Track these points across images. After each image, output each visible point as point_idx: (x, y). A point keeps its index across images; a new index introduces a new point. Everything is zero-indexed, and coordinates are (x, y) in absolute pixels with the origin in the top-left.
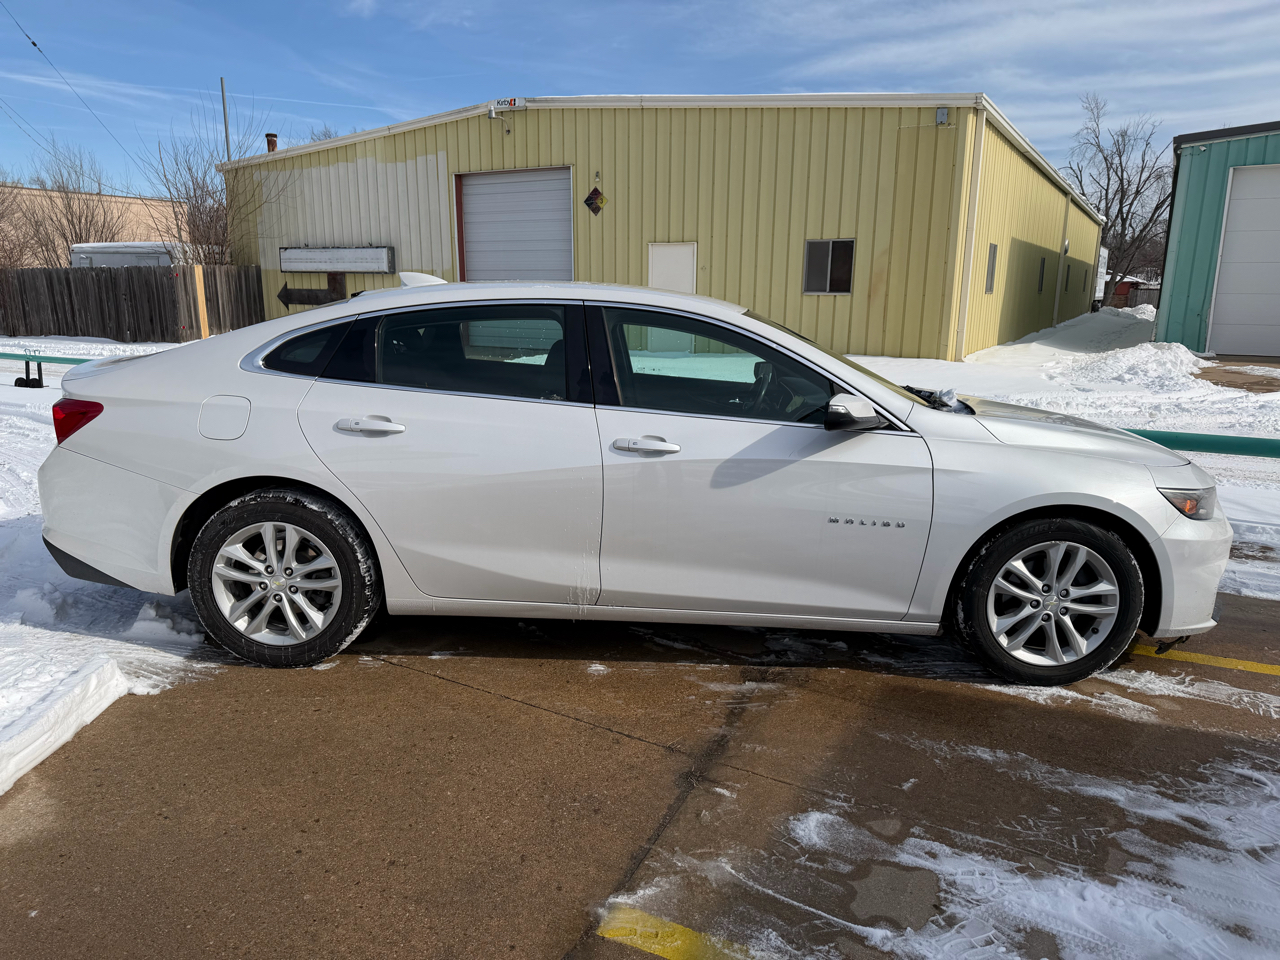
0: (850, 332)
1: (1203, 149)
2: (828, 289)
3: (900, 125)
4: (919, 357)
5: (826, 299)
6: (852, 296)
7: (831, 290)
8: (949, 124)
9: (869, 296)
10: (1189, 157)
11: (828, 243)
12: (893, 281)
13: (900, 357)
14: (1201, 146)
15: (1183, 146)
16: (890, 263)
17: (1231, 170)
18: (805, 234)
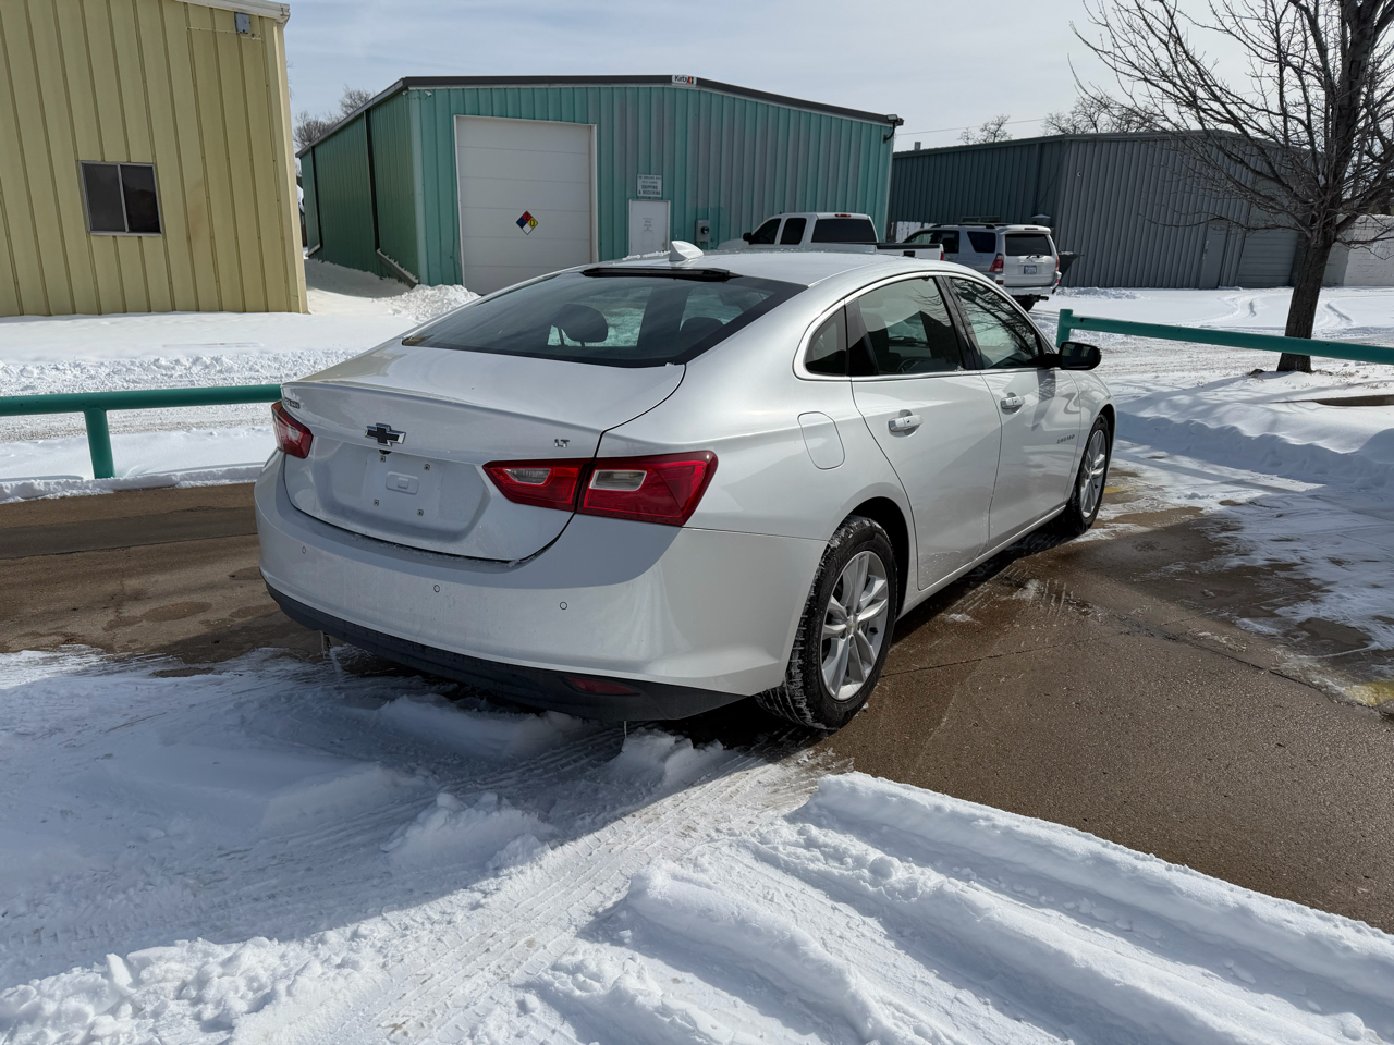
0: (170, 283)
1: (429, 94)
2: (127, 229)
3: (188, 24)
4: (267, 311)
5: (128, 241)
6: (165, 238)
7: (132, 230)
8: (253, 35)
9: (189, 238)
10: (418, 100)
11: (116, 167)
12: (217, 221)
13: (245, 311)
14: (427, 91)
15: (410, 89)
16: (208, 198)
17: (455, 117)
18: (76, 152)
